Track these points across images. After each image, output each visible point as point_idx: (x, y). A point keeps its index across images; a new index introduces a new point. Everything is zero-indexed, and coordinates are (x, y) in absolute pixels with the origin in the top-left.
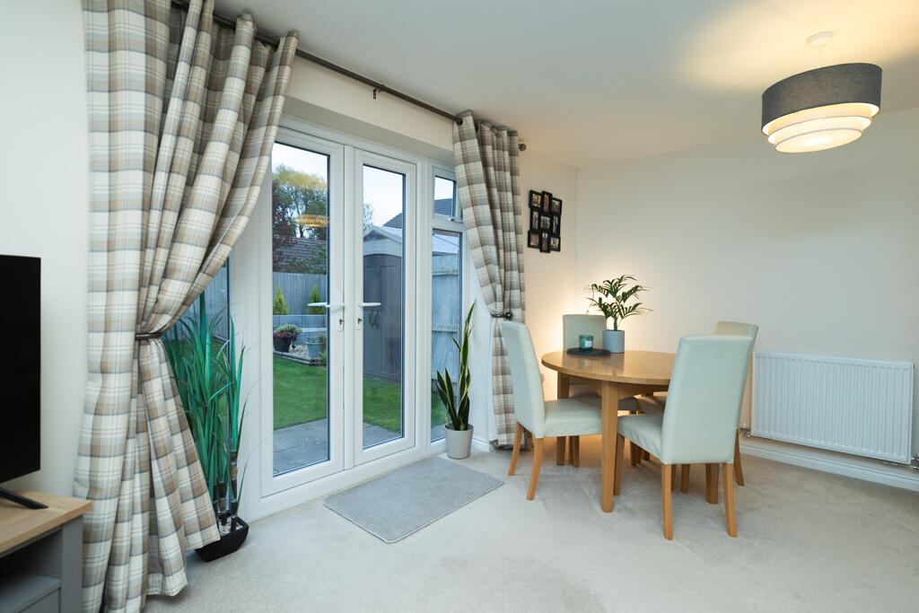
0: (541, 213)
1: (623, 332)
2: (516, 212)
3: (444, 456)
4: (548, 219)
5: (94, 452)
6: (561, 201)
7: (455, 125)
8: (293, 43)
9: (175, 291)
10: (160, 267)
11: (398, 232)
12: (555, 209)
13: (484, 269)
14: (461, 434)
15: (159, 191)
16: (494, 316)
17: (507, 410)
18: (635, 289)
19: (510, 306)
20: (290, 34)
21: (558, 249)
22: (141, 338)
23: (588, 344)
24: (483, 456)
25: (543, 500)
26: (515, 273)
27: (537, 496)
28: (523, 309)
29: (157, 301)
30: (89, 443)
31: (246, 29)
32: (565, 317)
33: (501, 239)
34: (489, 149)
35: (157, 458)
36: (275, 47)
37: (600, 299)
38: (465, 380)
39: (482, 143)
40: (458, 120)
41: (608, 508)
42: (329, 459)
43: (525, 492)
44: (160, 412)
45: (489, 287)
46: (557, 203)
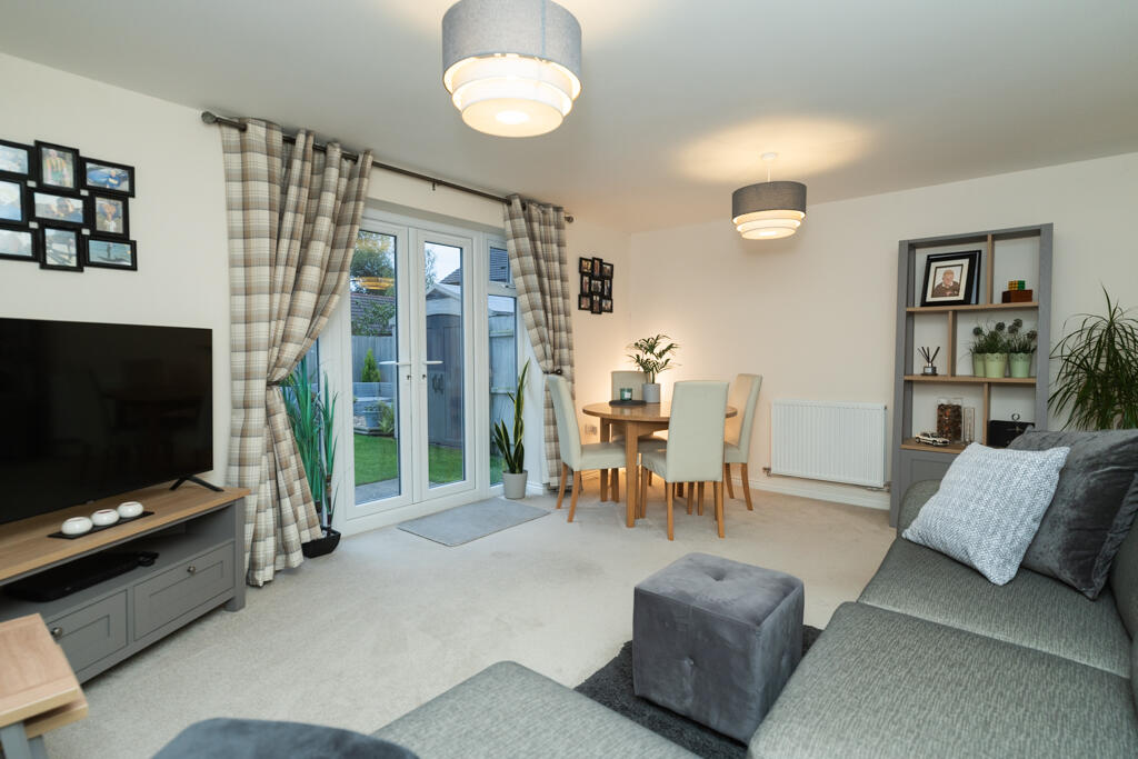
0: (592, 277)
1: (659, 385)
2: (563, 279)
3: (503, 498)
4: (600, 283)
5: (242, 463)
6: (612, 266)
7: (505, 206)
8: (370, 159)
9: (291, 351)
10: (280, 334)
11: (455, 289)
12: (606, 273)
13: (534, 331)
14: (517, 476)
15: (279, 279)
16: (546, 372)
17: (558, 457)
18: (670, 347)
19: (561, 363)
20: (367, 153)
21: (611, 311)
22: (270, 384)
23: (627, 395)
24: (535, 497)
25: (580, 522)
26: (564, 334)
27: (575, 519)
28: (572, 365)
29: (278, 358)
30: (237, 456)
31: (335, 153)
32: (614, 374)
33: (549, 304)
34: (536, 225)
35: (282, 470)
36: (355, 160)
37: (638, 356)
38: (519, 430)
39: (529, 220)
40: (507, 201)
41: (630, 525)
42: (400, 494)
43: (566, 518)
44: (282, 438)
45: (540, 346)
46: (608, 267)
